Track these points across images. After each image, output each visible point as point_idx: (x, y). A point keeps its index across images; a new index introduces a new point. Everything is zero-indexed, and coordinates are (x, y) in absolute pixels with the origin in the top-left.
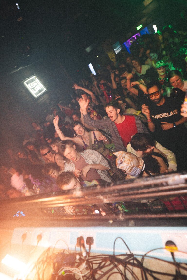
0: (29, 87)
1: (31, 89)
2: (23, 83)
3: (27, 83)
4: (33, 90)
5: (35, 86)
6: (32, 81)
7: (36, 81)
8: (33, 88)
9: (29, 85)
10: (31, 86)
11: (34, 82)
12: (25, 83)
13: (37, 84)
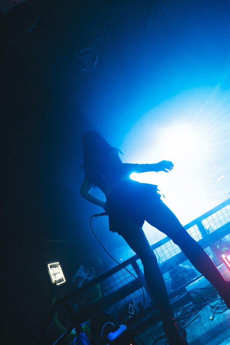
0: (51, 271)
1: (53, 274)
2: (47, 265)
3: (51, 267)
4: (54, 276)
5: (56, 273)
6: (55, 266)
7: (59, 268)
8: (55, 274)
9: (52, 269)
10: (53, 271)
11: (57, 268)
12: (49, 265)
13: (58, 272)
